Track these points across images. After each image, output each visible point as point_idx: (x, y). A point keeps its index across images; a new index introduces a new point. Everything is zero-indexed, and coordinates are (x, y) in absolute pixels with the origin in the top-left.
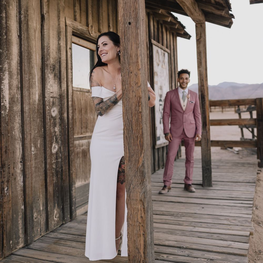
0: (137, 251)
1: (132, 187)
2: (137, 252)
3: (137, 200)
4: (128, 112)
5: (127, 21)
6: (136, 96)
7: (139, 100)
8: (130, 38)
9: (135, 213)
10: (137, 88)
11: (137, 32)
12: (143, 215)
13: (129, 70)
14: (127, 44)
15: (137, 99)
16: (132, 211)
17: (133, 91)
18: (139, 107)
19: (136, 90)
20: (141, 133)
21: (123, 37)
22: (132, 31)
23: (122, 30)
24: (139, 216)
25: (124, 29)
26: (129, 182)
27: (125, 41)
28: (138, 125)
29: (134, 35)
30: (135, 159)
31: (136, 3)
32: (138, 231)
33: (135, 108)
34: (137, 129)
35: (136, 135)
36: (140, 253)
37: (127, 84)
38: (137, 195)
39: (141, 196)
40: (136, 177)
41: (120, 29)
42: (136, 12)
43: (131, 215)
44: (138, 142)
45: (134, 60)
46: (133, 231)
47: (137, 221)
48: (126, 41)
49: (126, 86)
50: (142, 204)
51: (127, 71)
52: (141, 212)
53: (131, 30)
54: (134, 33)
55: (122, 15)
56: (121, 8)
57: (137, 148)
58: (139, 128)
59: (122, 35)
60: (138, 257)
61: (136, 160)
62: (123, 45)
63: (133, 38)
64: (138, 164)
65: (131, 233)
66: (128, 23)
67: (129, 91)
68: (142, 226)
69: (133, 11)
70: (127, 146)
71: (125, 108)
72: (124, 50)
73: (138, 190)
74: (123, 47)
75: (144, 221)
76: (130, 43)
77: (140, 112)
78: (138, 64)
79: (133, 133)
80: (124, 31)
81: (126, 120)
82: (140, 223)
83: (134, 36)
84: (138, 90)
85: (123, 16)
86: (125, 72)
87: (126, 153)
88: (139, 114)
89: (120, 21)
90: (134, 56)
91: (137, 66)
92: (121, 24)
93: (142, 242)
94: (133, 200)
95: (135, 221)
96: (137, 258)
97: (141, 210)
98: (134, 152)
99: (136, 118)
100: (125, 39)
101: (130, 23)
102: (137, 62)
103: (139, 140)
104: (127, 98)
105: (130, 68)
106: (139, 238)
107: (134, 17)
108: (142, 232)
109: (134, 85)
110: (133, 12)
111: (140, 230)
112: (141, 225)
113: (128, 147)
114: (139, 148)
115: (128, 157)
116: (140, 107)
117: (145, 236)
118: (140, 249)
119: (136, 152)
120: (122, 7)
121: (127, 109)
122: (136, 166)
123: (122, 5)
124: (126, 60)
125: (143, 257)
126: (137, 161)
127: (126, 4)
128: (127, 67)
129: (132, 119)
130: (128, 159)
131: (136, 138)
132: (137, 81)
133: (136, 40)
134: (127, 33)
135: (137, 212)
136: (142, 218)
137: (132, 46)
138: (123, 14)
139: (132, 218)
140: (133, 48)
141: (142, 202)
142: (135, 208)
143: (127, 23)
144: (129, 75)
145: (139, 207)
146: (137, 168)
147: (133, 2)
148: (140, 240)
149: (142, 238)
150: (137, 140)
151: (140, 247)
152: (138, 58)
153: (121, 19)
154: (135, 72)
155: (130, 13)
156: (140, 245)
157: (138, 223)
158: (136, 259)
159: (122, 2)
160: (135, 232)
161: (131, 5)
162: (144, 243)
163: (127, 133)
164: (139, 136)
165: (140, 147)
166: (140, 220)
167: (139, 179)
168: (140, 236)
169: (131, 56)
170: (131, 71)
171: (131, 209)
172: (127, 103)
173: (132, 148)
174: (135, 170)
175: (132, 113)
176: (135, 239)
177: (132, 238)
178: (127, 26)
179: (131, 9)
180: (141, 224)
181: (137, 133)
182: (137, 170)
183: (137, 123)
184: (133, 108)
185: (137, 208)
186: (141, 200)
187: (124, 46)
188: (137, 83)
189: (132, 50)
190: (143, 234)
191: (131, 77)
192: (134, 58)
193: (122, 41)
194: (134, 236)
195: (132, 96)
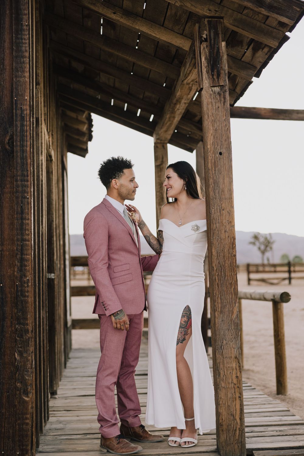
0: (232, 418)
1: (225, 342)
2: (232, 420)
3: (232, 357)
4: (220, 254)
5: (218, 150)
6: (229, 236)
7: (233, 241)
8: (222, 170)
9: (229, 372)
10: (231, 228)
11: (230, 164)
12: (238, 375)
13: (221, 206)
14: (218, 177)
15: (231, 240)
16: (225, 371)
17: (225, 231)
18: (232, 249)
19: (229, 230)
20: (235, 280)
21: (213, 168)
22: (225, 163)
23: (212, 160)
24: (234, 376)
25: (214, 159)
26: (222, 337)
27: (215, 173)
28: (232, 270)
29: (227, 167)
30: (228, 309)
31: (228, 131)
32: (233, 394)
33: (228, 250)
34: (231, 274)
35: (229, 282)
36: (236, 420)
37: (219, 223)
38: (232, 351)
39: (235, 353)
40: (229, 331)
41: (210, 158)
42: (229, 142)
43: (224, 376)
44: (232, 289)
45: (226, 195)
46: (227, 395)
47: (231, 382)
48: (217, 174)
49: (218, 224)
50: (237, 361)
51: (218, 207)
52: (237, 370)
53: (223, 162)
54: (226, 164)
55: (211, 143)
56: (210, 134)
57: (231, 297)
58: (233, 274)
59: (212, 166)
60: (234, 425)
61: (230, 310)
62: (213, 177)
63: (226, 170)
64: (232, 316)
65: (224, 397)
66: (219, 152)
67: (221, 230)
68: (238, 387)
69: (226, 140)
70: (218, 295)
71: (216, 250)
72: (214, 183)
73: (233, 346)
74: (213, 179)
75: (240, 381)
76: (222, 176)
77: (234, 255)
78: (232, 201)
79: (226, 280)
80: (215, 162)
81: (217, 264)
82: (235, 384)
83: (227, 169)
84: (231, 230)
85: (213, 144)
86: (216, 208)
87: (218, 303)
88: (233, 257)
89: (209, 150)
90: (226, 192)
91: (231, 202)
92: (210, 153)
93: (238, 407)
94: (226, 357)
95: (229, 383)
96: (232, 426)
97: (236, 369)
98: (227, 301)
99: (230, 262)
100: (215, 170)
101: (221, 154)
102: (230, 198)
103: (233, 287)
104: (217, 239)
105: (222, 204)
106: (235, 402)
107: (226, 147)
108: (238, 395)
109: (227, 224)
110: (225, 142)
111: (235, 392)
112: (236, 387)
113: (220, 296)
114: (233, 297)
115: (219, 308)
116: (234, 249)
117: (242, 399)
118: (236, 415)
119: (229, 302)
120: (212, 134)
121: (219, 252)
122: (230, 318)
123: (211, 132)
124: (217, 195)
125: (239, 424)
126: (231, 312)
127: (216, 131)
128: (218, 204)
129: (225, 264)
130: (219, 310)
131: (229, 285)
132: (230, 220)
133: (229, 173)
134: (218, 164)
135: (232, 371)
136: (238, 378)
137: (224, 179)
138: (213, 142)
139: (226, 379)
140: (225, 181)
141: (237, 359)
142: (229, 367)
143: (217, 152)
144: (220, 212)
145: (234, 365)
146: (231, 320)
147: (225, 129)
148: (235, 404)
149: (238, 402)
150: (231, 288)
151: (236, 413)
152: (231, 194)
153: (211, 148)
154: (228, 210)
155: (222, 141)
156: (236, 410)
157: (233, 384)
158: (231, 428)
159: (211, 128)
160: (230, 395)
161: (223, 134)
162: (241, 407)
163: (218, 279)
164: (233, 282)
165: (235, 295)
166: (235, 381)
167: (233, 332)
168: (236, 399)
169: (223, 191)
170: (223, 208)
171: (224, 369)
172: (218, 244)
173: (225, 296)
174: (228, 323)
175: (224, 257)
176: (229, 404)
177: (225, 403)
178: (217, 156)
179: (222, 137)
180: (237, 385)
181: (230, 279)
182: (230, 322)
183: (231, 268)
184: (226, 250)
185: (232, 367)
186: (236, 358)
187: (215, 178)
188: (230, 222)
189: (224, 184)
190: (239, 397)
191: (222, 215)
192: (226, 193)
193: (212, 172)
194: (228, 400)
195: (224, 237)
